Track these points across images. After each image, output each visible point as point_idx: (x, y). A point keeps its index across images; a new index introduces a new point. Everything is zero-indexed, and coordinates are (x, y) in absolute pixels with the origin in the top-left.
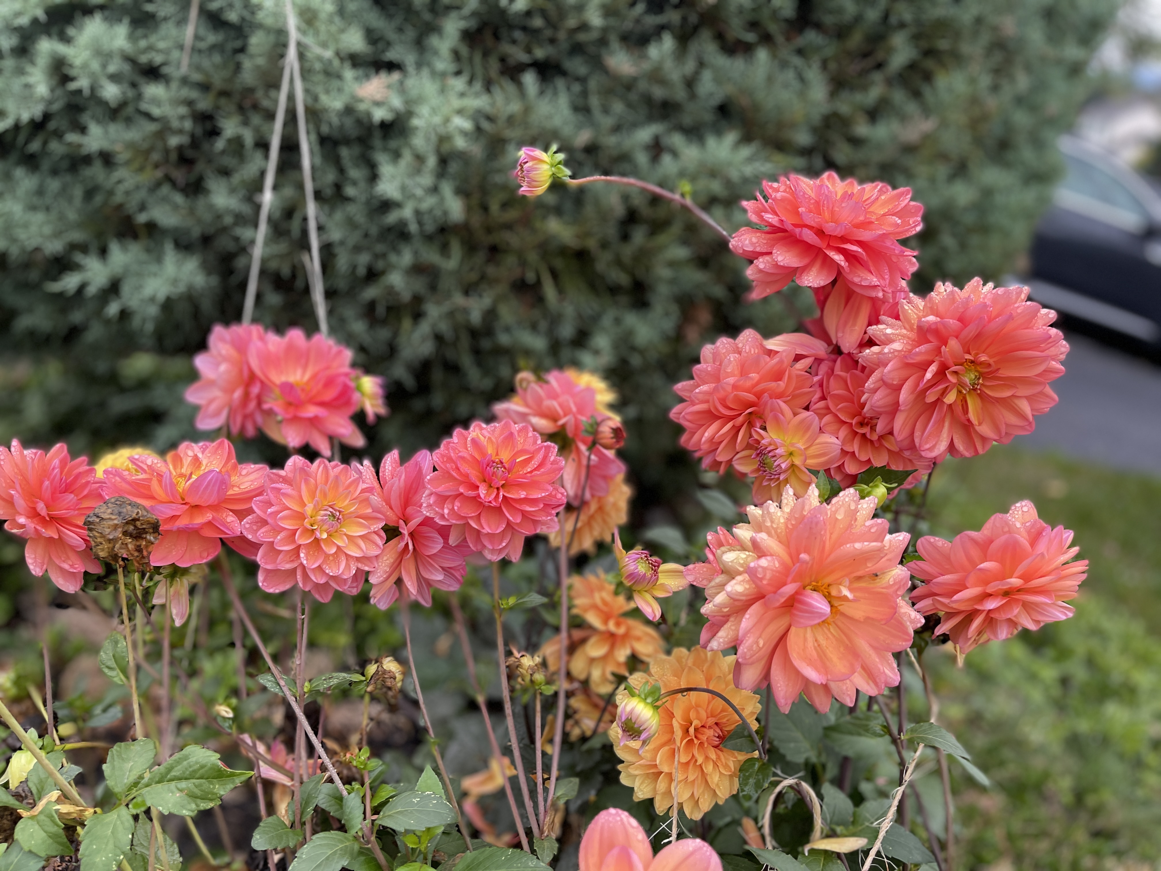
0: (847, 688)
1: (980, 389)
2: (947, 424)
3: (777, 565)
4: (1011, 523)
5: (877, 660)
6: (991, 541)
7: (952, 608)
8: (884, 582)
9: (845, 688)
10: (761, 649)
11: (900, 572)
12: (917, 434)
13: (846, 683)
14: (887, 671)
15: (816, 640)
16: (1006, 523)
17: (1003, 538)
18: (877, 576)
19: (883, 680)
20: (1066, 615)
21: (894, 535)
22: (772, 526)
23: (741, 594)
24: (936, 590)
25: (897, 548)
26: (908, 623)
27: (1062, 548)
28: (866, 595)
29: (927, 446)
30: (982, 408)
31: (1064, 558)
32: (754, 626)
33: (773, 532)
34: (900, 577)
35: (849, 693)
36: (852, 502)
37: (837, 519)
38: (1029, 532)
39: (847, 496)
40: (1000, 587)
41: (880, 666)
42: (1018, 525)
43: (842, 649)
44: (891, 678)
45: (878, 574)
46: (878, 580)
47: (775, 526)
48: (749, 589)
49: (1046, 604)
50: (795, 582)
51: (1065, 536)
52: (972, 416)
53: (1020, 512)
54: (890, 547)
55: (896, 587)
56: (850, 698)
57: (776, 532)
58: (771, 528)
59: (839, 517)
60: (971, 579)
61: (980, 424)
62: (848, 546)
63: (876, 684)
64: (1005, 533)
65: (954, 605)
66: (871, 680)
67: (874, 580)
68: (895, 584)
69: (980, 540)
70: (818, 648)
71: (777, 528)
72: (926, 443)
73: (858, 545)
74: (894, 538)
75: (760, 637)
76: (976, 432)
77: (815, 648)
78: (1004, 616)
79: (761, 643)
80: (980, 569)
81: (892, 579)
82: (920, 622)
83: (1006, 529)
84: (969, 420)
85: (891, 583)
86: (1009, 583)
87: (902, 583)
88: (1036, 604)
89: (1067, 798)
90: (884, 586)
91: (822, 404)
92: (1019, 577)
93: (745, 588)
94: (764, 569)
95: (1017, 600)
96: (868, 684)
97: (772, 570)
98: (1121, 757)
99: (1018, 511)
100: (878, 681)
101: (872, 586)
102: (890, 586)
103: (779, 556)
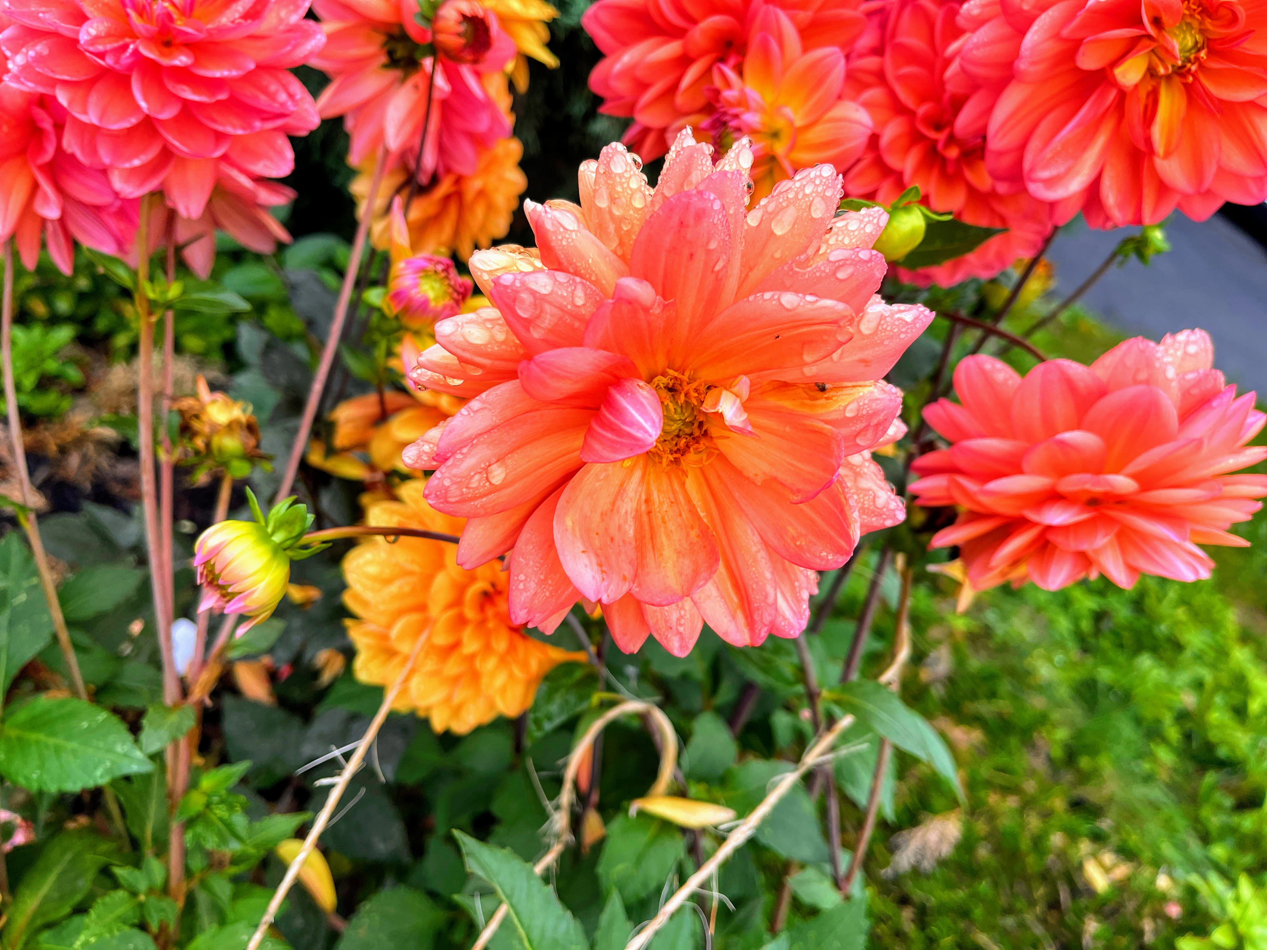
0: (681, 617)
1: (1194, 76)
2: (1101, 140)
3: (580, 302)
4: (1157, 365)
5: (768, 575)
6: (1102, 392)
7: (979, 503)
8: (836, 407)
9: (674, 617)
10: (495, 489)
11: (877, 393)
12: (1034, 145)
13: (682, 608)
14: (781, 603)
15: (647, 501)
16: (1149, 362)
17: (1130, 392)
18: (823, 389)
19: (767, 619)
20: (1196, 572)
21: (895, 307)
22: (610, 212)
23: (477, 350)
24: (961, 462)
25: (891, 338)
26: (856, 515)
27: (1235, 442)
28: (788, 429)
29: (1045, 174)
30: (1183, 120)
31: (1233, 462)
32: (488, 432)
33: (612, 228)
34: (874, 405)
35: (681, 629)
36: (817, 200)
37: (772, 233)
38: (1186, 393)
39: (812, 181)
40: (1088, 487)
41: (770, 589)
42: (1171, 373)
43: (693, 533)
44: (785, 618)
45: (827, 386)
46: (823, 401)
47: (617, 212)
48: (503, 343)
49: (1163, 540)
50: (605, 348)
51: (1250, 420)
52: (1158, 133)
53: (1179, 353)
54: (875, 332)
55: (859, 426)
56: (682, 638)
57: (618, 229)
58: (607, 216)
59: (778, 232)
60: (1037, 457)
61: (1167, 155)
62: (767, 295)
63: (751, 624)
64: (1136, 382)
65: (984, 500)
66: (744, 610)
67: (814, 399)
68: (856, 418)
69: (1081, 385)
70: (645, 518)
71: (622, 219)
72: (1046, 167)
73: (789, 299)
74: (893, 314)
75: (500, 459)
76: (1153, 168)
77: (638, 518)
78: (1073, 544)
79: (498, 475)
80: (1063, 444)
81: (853, 406)
82: (894, 517)
83: (1143, 376)
84: (1148, 141)
85: (849, 414)
86: (1108, 483)
87: (874, 422)
88: (1145, 537)
89: (1057, 752)
90: (833, 416)
91: (871, 62)
92: (1134, 477)
93: (492, 337)
94: (539, 299)
95: (1112, 521)
96: (734, 617)
97: (562, 309)
98: (1138, 721)
99: (1176, 350)
100: (756, 617)
101: (806, 411)
102: (845, 421)
103: (596, 283)
